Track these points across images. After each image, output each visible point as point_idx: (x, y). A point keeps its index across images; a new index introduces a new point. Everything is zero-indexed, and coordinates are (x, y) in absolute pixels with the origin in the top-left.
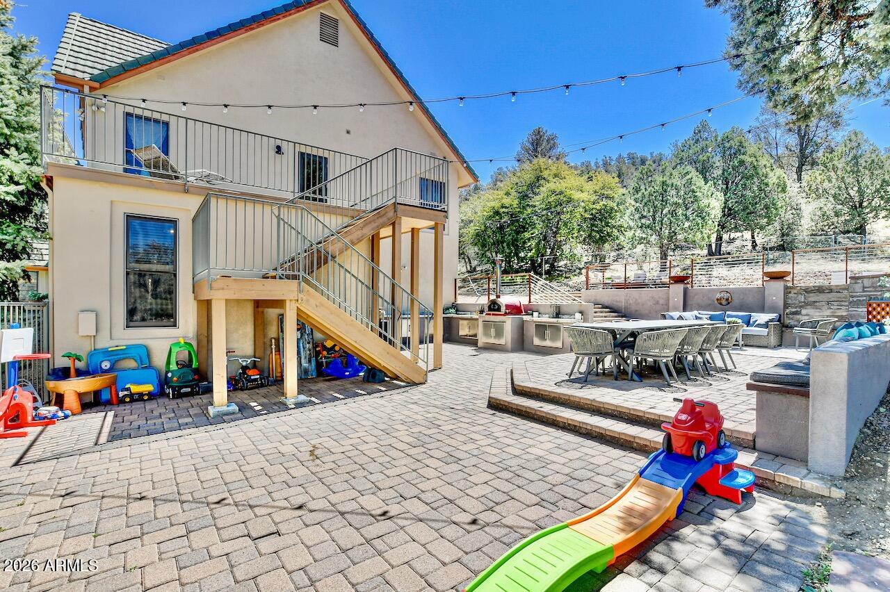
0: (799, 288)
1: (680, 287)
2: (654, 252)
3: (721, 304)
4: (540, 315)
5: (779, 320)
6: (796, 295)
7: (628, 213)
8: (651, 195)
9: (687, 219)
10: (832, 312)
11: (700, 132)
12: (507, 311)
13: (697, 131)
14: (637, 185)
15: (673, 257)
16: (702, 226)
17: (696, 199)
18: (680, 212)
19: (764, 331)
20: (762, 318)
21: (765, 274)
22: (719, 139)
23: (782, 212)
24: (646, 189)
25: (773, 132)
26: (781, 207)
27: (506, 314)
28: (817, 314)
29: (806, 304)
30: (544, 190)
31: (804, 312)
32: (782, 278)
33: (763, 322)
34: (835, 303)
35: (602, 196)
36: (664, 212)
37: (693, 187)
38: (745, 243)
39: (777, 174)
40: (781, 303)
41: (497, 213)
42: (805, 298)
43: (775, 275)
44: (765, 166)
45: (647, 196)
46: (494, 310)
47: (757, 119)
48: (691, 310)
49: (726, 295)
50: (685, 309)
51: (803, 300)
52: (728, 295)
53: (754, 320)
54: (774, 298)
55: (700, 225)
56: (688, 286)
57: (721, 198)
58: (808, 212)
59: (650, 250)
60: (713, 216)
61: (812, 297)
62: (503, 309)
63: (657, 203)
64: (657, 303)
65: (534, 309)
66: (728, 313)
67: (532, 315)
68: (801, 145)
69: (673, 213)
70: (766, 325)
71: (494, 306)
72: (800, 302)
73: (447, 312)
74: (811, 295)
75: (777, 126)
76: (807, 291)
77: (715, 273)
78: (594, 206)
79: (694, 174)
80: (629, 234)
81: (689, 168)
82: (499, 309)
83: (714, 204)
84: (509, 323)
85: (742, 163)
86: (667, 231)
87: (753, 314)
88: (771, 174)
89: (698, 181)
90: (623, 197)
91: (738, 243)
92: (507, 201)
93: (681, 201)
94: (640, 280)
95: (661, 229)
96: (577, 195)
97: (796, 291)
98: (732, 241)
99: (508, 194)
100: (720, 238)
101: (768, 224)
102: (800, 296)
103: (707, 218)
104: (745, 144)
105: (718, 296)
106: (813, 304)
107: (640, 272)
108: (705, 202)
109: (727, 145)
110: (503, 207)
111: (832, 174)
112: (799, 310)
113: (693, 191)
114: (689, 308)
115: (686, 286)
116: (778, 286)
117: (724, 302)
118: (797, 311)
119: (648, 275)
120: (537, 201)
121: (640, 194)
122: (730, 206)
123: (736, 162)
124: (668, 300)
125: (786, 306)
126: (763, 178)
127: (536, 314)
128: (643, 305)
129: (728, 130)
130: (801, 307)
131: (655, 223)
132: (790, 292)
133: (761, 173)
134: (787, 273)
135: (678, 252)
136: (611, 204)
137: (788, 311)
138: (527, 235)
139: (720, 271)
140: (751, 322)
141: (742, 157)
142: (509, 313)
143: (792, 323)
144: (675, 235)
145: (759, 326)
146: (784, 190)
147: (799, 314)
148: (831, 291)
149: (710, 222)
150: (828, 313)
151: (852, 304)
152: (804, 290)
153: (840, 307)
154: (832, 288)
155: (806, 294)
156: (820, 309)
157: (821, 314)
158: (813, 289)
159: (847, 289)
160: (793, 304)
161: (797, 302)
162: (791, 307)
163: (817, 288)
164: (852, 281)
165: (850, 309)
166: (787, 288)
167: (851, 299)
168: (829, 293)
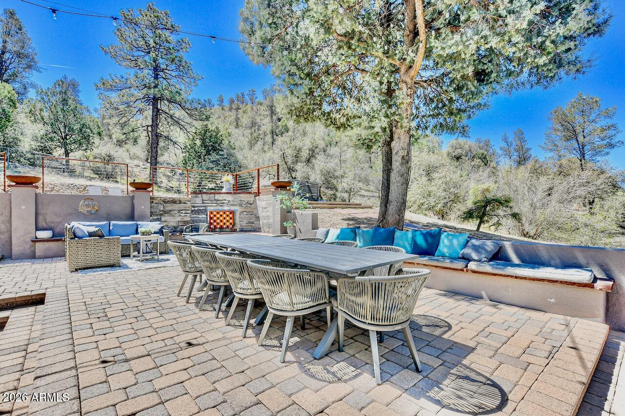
0: (159, 199)
1: (29, 192)
6: (156, 205)
10: (181, 219)
28: (173, 220)
29: (165, 212)
31: (163, 219)
32: (146, 188)
34: (183, 212)
40: (148, 212)
42: (164, 208)
43: (140, 186)
49: (92, 203)
51: (162, 209)
52: (94, 203)
54: (143, 207)
56: (38, 190)
61: (169, 207)
72: (160, 211)
74: (168, 205)
76: (165, 201)
97: (157, 201)
102: (160, 205)
105: (82, 204)
106: (169, 213)
112: (159, 217)
116: (144, 196)
118: (159, 219)
124: (9, 208)
125: (151, 213)
130: (161, 215)
132: (154, 202)
137: (151, 218)
147: (159, 221)
150: (179, 219)
151: (193, 212)
152: (163, 200)
153: (186, 215)
154: (181, 199)
155: (164, 204)
156: (174, 216)
157: (175, 220)
158: (169, 200)
159: (189, 201)
160: (155, 212)
161: (158, 211)
162: (154, 215)
163: (171, 200)
164: (193, 195)
165: (192, 216)
166: (151, 198)
167: (193, 209)
168: (179, 203)
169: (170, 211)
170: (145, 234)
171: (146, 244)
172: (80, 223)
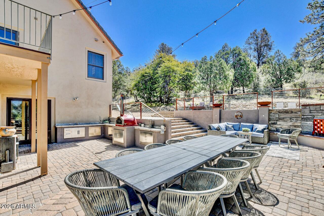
0: (275, 111)
1: (218, 110)
2: (208, 93)
3: (237, 118)
4: (145, 126)
5: (268, 128)
6: (274, 114)
7: (197, 76)
8: (206, 69)
9: (220, 79)
10: (293, 123)
11: (224, 47)
12: (125, 124)
13: (223, 47)
14: (200, 65)
15: (216, 96)
16: (226, 83)
17: (224, 71)
18: (218, 76)
19: (261, 135)
20: (260, 127)
21: (259, 103)
22: (232, 50)
23: (254, 79)
24: (204, 66)
25: (249, 51)
26: (254, 77)
27: (124, 126)
28: (285, 124)
29: (280, 119)
30: (163, 65)
31: (278, 123)
32: (267, 105)
33: (260, 130)
34: (294, 119)
35: (187, 70)
36: (211, 77)
37: (223, 66)
38: (241, 92)
39: (253, 64)
40: (267, 119)
41: (143, 76)
42: (279, 116)
43: (264, 104)
44: (248, 61)
45: (204, 69)
46: (119, 123)
47: (244, 46)
48: (224, 122)
49: (240, 114)
50: (220, 122)
51: (277, 117)
52: (241, 114)
53: (255, 128)
54: (263, 116)
55: (226, 82)
56: (222, 109)
57: (233, 71)
58: (263, 79)
59: (206, 93)
60: (230, 79)
61: (282, 116)
62: (123, 122)
63: (208, 72)
64: (208, 117)
65: (143, 122)
66: (242, 123)
67: (141, 125)
68: (259, 56)
69: (215, 77)
70: (262, 131)
71: (119, 121)
72: (276, 118)
73: (105, 122)
74: (282, 114)
75: (251, 48)
76: (280, 112)
77: (231, 103)
78: (184, 74)
79: (223, 61)
80: (198, 86)
81: (221, 59)
82: (121, 123)
83: (231, 74)
84: (126, 131)
85: (240, 59)
86: (213, 85)
87: (254, 125)
88: (250, 64)
89: (225, 64)
90: (195, 70)
91: (238, 91)
92: (147, 71)
93: (218, 72)
94: (202, 106)
95: (210, 84)
96: (175, 68)
97: (274, 112)
98: (236, 91)
99: (148, 68)
100: (232, 89)
101: (250, 84)
102: (276, 115)
103: (228, 79)
104: (241, 52)
105: (236, 114)
106: (283, 119)
107: (203, 102)
108: (227, 73)
109: (235, 52)
110: (146, 73)
111: (271, 65)
112: (276, 122)
113: (223, 68)
114: (222, 120)
115: (221, 109)
116: (265, 109)
117: (239, 117)
118: (275, 123)
119: (205, 103)
120: (160, 71)
121: (202, 68)
122: (236, 76)
123: (238, 59)
124: (213, 116)
125: (269, 120)
126: (248, 65)
127: (143, 125)
128: (201, 118)
129: (235, 47)
130: (277, 120)
131: (207, 81)
132: (271, 113)
133: (247, 64)
134: (269, 103)
135: (217, 94)
136: (190, 73)
137: (270, 122)
138: (156, 85)
139: (233, 102)
140: (254, 129)
141: (240, 57)
142: (126, 125)
143: (272, 129)
144: (216, 86)
145: (258, 131)
146: (255, 71)
147: (275, 124)
148: (292, 112)
149: (229, 81)
150: (291, 124)
151: (303, 120)
152: (278, 111)
153: (297, 121)
154: (292, 110)
155: (279, 114)
156: (286, 121)
157: (287, 124)
158: (283, 111)
159: (300, 111)
160: (272, 119)
161: (275, 118)
162: (272, 120)
163: (285, 111)
164: (303, 107)
165: (302, 122)
166: (269, 110)
167: (303, 117)
168: (291, 113)
169: (283, 118)
170: (245, 131)
171: (244, 137)
172: (228, 123)
